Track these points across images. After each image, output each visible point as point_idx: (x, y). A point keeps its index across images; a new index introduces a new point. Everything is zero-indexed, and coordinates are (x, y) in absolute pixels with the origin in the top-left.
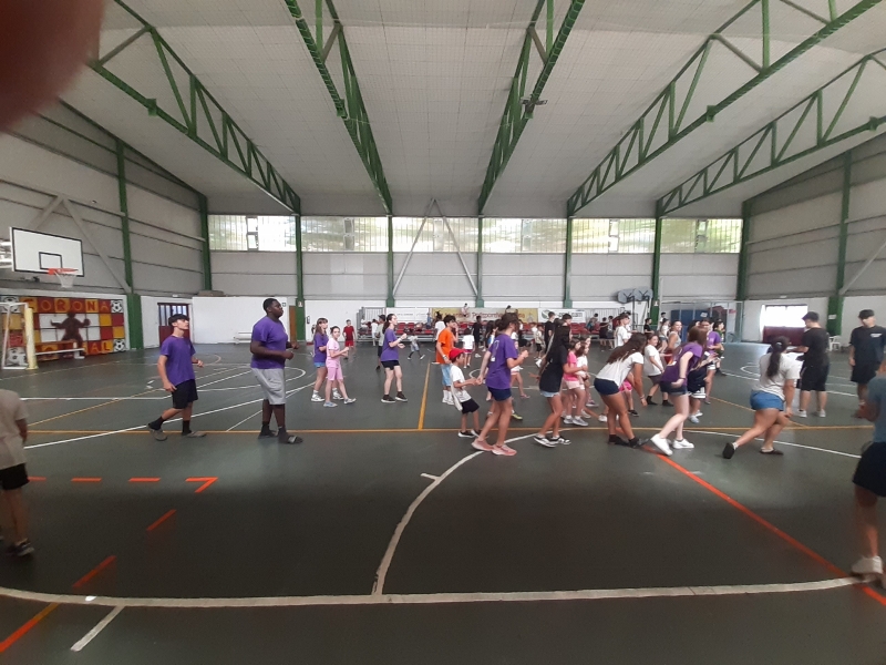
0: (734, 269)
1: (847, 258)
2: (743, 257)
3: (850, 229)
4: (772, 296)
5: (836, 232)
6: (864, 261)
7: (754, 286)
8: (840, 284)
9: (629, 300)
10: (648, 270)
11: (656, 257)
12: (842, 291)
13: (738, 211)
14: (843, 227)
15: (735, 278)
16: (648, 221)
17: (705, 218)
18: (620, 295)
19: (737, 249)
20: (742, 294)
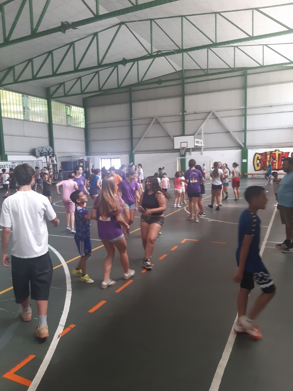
0: (83, 137)
1: (134, 137)
2: (86, 130)
3: (134, 122)
4: (103, 153)
5: (127, 123)
6: (140, 138)
7: (94, 147)
8: (132, 149)
9: (41, 155)
10: (46, 135)
11: (50, 125)
12: (133, 152)
13: (81, 103)
14: (131, 121)
15: (84, 142)
16: (43, 100)
17: (69, 104)
18: (36, 151)
19: (83, 125)
20: (88, 152)
